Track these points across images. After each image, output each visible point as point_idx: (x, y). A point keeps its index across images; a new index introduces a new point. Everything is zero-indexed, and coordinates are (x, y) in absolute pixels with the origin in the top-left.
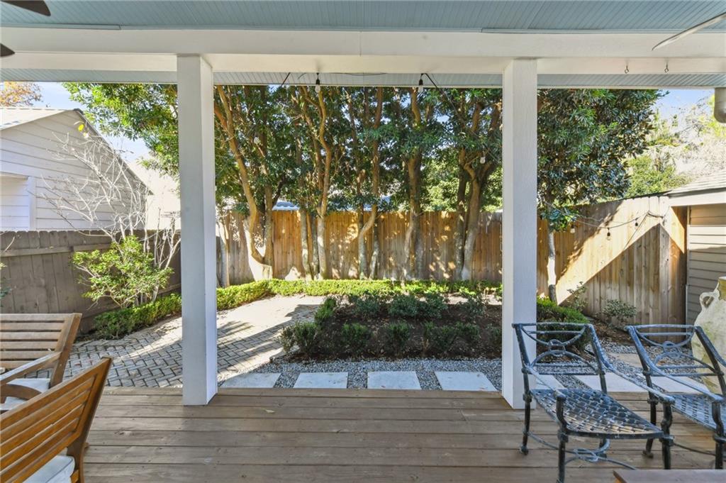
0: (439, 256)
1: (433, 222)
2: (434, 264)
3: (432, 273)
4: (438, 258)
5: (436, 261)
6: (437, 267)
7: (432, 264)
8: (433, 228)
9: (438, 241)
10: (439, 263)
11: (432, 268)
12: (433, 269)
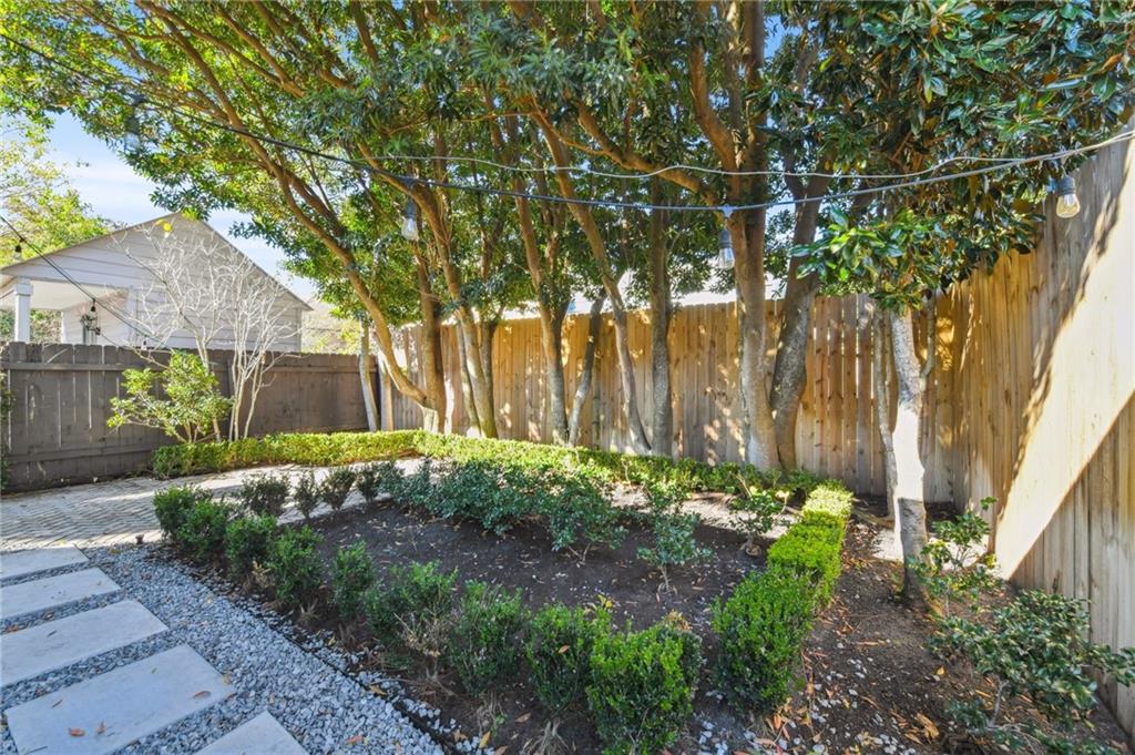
0: (728, 404)
1: (714, 329)
2: (717, 423)
3: (712, 445)
4: (727, 412)
5: (721, 417)
6: (723, 430)
7: (711, 424)
8: (713, 343)
9: (724, 372)
10: (729, 423)
11: (712, 432)
12: (715, 436)
